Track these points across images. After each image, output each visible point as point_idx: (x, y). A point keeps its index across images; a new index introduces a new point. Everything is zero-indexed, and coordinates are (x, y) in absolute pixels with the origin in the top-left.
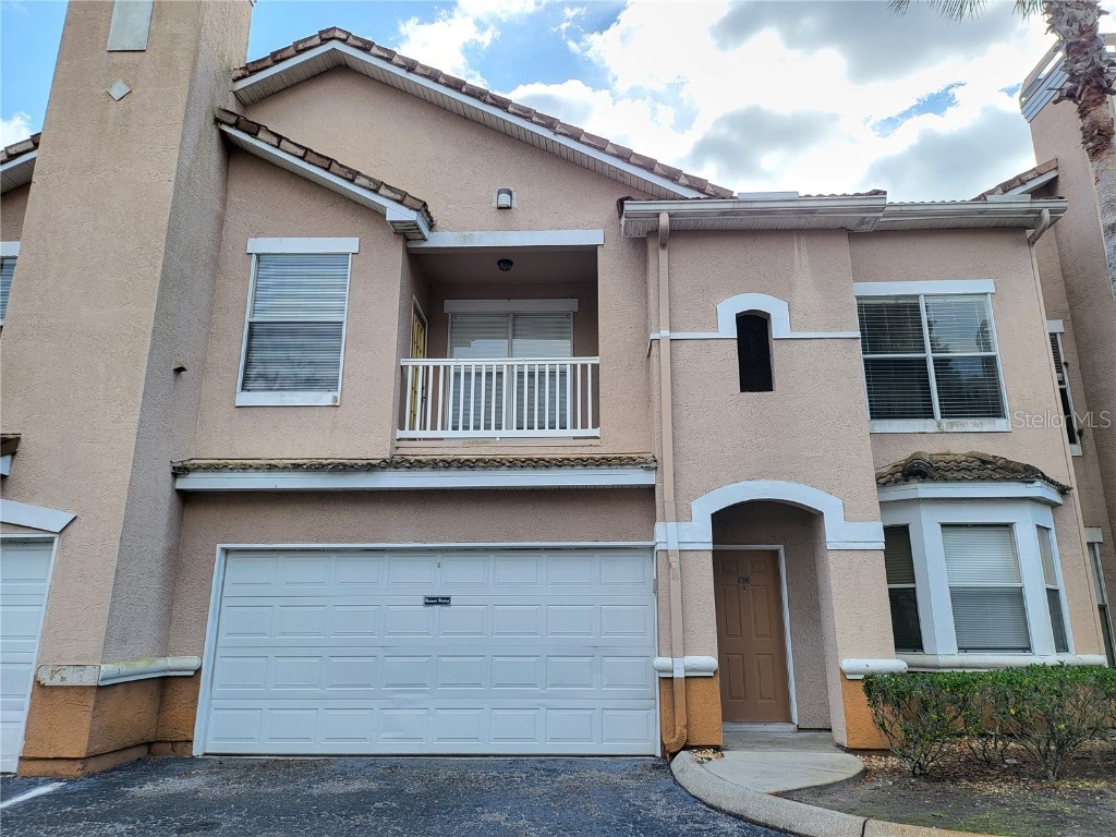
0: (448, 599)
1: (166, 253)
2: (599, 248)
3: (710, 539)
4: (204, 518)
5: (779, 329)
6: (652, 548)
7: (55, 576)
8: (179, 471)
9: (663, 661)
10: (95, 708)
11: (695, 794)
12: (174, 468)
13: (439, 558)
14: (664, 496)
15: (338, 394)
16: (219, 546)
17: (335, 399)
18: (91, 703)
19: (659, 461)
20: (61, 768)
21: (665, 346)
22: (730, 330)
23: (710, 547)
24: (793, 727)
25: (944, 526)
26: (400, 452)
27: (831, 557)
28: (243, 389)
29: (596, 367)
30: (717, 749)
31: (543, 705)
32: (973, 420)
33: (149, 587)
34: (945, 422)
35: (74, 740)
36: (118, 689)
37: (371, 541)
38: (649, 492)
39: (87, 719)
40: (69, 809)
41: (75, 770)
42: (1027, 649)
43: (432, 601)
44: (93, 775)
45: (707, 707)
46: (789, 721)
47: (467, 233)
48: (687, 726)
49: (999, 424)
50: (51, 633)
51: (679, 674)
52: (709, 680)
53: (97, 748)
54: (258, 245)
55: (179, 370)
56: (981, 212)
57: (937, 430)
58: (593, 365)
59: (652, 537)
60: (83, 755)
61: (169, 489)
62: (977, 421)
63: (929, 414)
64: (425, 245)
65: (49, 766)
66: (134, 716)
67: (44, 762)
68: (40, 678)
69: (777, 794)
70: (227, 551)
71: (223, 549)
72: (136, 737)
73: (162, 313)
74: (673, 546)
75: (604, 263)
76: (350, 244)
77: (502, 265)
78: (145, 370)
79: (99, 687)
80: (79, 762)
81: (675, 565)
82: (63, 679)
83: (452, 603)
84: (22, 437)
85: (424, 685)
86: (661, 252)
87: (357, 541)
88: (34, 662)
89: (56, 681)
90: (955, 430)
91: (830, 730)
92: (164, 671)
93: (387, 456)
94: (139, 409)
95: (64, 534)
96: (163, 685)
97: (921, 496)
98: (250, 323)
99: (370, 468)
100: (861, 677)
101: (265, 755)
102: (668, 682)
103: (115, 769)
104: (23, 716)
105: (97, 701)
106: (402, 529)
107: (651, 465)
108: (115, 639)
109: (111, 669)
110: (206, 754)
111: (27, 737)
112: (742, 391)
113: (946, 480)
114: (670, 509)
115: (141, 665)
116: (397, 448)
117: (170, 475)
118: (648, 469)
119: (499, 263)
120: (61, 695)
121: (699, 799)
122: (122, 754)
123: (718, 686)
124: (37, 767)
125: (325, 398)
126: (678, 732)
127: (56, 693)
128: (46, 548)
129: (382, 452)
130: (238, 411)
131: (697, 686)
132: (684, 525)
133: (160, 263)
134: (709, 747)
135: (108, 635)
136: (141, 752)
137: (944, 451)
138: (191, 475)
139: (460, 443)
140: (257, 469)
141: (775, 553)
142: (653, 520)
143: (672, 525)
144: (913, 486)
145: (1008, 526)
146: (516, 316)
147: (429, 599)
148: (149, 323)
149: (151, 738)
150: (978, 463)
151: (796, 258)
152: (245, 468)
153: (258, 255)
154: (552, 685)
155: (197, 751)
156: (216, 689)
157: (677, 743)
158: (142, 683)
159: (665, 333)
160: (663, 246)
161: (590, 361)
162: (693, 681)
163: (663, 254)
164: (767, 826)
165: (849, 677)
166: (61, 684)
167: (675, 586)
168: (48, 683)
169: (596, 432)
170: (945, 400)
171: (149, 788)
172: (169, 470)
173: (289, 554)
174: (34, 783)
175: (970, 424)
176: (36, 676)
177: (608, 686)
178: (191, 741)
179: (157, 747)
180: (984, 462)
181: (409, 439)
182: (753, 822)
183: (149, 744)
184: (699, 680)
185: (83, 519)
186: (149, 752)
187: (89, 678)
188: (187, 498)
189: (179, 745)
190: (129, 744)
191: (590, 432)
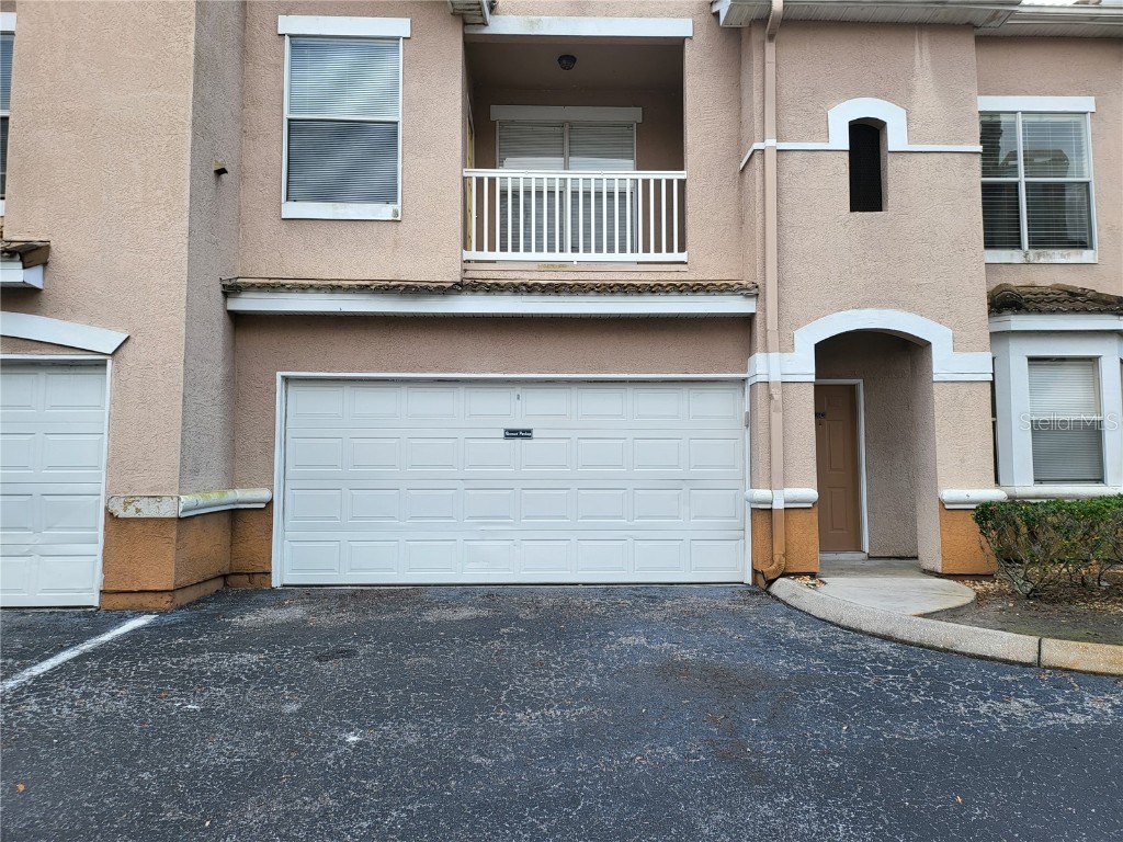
0: (529, 431)
1: (197, 25)
2: (687, 42)
3: (813, 370)
4: (260, 344)
5: (895, 139)
6: (744, 380)
7: (113, 403)
8: (231, 290)
9: (762, 493)
10: (178, 540)
11: (822, 616)
12: (224, 286)
13: (518, 390)
14: (767, 325)
15: (398, 206)
16: (279, 374)
17: (396, 213)
18: (174, 535)
19: (761, 287)
20: (148, 600)
21: (771, 158)
22: (841, 139)
23: (813, 378)
24: (863, 556)
25: (1031, 359)
26: (470, 275)
27: (936, 388)
28: (287, 200)
29: (682, 183)
30: (813, 575)
31: (631, 537)
32: (1060, 251)
33: (213, 416)
34: (1032, 253)
35: (159, 570)
36: (197, 521)
37: (445, 371)
38: (746, 321)
39: (171, 553)
40: (181, 641)
41: (164, 602)
42: (1100, 480)
43: (513, 434)
44: (181, 608)
45: (806, 536)
46: (859, 549)
47: (534, 18)
48: (785, 555)
49: (1086, 256)
50: (116, 465)
51: (779, 505)
52: (808, 511)
53: (183, 580)
54: (291, 24)
55: (221, 172)
56: (1093, 18)
57: (1023, 260)
58: (679, 181)
59: (745, 370)
60: (172, 588)
61: (221, 309)
62: (1065, 252)
63: (1017, 244)
64: (487, 31)
65: (133, 599)
66: (211, 549)
67: (128, 595)
68: (111, 509)
69: (920, 616)
70: (286, 380)
71: (283, 377)
72: (214, 570)
73: (200, 103)
74: (776, 377)
75: (692, 59)
76: (400, 27)
77: (564, 62)
78: (188, 168)
79: (179, 519)
80: (167, 594)
81: (777, 396)
82: (138, 511)
83: (535, 434)
84: (52, 244)
85: (509, 518)
86: (767, 45)
87: (430, 371)
88: (103, 493)
89: (131, 513)
90: (1042, 260)
91: (916, 558)
92: (234, 503)
93: (458, 279)
94: (186, 214)
95: (117, 356)
96: (234, 517)
97: (1013, 329)
98: (290, 120)
99: (442, 291)
100: (974, 506)
101: (347, 585)
102: (766, 513)
103: (198, 602)
104: (98, 549)
105: (179, 533)
106: (479, 359)
107: (752, 291)
108: (189, 471)
109: (189, 500)
110: (284, 586)
111: (105, 570)
112: (852, 210)
113: (1040, 312)
114: (773, 338)
115: (214, 497)
116: (466, 270)
117: (221, 294)
118: (747, 296)
119: (560, 59)
120: (139, 528)
121: (829, 622)
122: (203, 587)
123: (816, 518)
124: (120, 601)
125: (384, 211)
126: (777, 558)
127: (132, 524)
128: (99, 372)
129: (452, 275)
130: (284, 225)
131: (797, 518)
132: (787, 356)
133: (192, 37)
134: (805, 574)
135: (183, 465)
136: (216, 585)
137: (1028, 283)
138: (244, 295)
139: (535, 267)
140: (319, 289)
141: (852, 389)
142: (750, 351)
143: (775, 356)
144: (1006, 318)
145: (1092, 361)
146: (572, 125)
147: (510, 431)
148: (187, 113)
149: (226, 571)
150: (1066, 296)
151: (917, 56)
152: (304, 289)
153: (291, 36)
154: (640, 517)
155: (276, 582)
156: (289, 522)
157: (775, 571)
158: (216, 515)
159: (771, 142)
160: (771, 38)
161: (675, 175)
162: (791, 512)
163: (770, 48)
164: (922, 646)
165: (947, 507)
166: (137, 516)
167: (777, 418)
168: (121, 514)
169: (683, 257)
170: (1033, 230)
171: (250, 619)
172: (219, 288)
173: (354, 384)
174: (122, 618)
175: (1058, 256)
176: (106, 509)
177: (696, 518)
178: (269, 573)
179: (232, 580)
180: (1072, 294)
181: (477, 261)
182: (903, 642)
183: (225, 576)
184: (798, 511)
185: (137, 339)
186: (225, 584)
187: (167, 509)
188: (239, 321)
189: (257, 577)
190: (209, 576)
191: (676, 256)
